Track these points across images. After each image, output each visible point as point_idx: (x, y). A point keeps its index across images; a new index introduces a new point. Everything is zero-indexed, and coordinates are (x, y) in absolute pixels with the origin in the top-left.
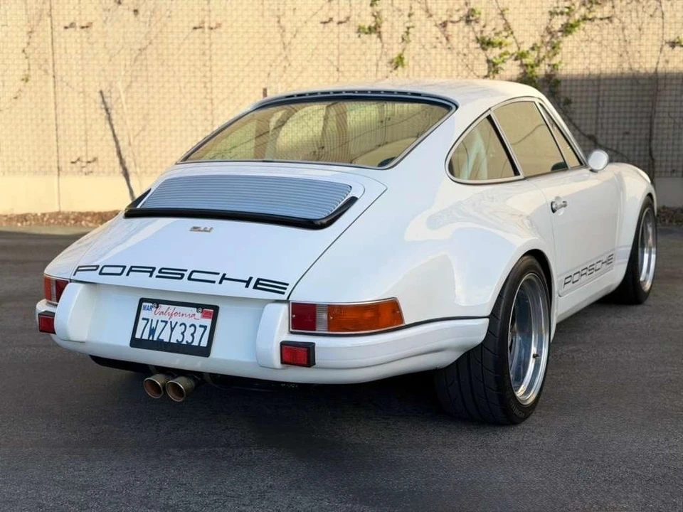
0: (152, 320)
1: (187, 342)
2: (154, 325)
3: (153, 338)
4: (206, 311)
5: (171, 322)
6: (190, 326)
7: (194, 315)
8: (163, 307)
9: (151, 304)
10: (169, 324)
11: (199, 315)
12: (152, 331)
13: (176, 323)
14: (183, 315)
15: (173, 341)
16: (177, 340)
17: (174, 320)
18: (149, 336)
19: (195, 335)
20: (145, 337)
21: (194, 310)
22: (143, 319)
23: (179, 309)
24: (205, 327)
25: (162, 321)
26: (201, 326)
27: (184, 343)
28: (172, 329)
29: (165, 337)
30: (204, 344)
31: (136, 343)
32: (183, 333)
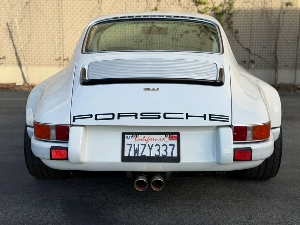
0: (134, 145)
1: (163, 155)
2: (136, 147)
3: (138, 155)
4: (172, 136)
5: (149, 145)
6: (163, 146)
7: (164, 139)
8: (141, 137)
9: (132, 135)
10: (147, 146)
11: (167, 139)
12: (136, 151)
13: (153, 145)
14: (156, 140)
15: (153, 155)
16: (156, 155)
17: (150, 143)
18: (135, 155)
19: (167, 150)
20: (132, 154)
21: (163, 136)
22: (128, 144)
23: (152, 136)
24: (173, 145)
25: (142, 145)
26: (170, 145)
27: (161, 156)
28: (151, 149)
29: (147, 153)
30: (175, 154)
31: (125, 159)
32: (159, 150)
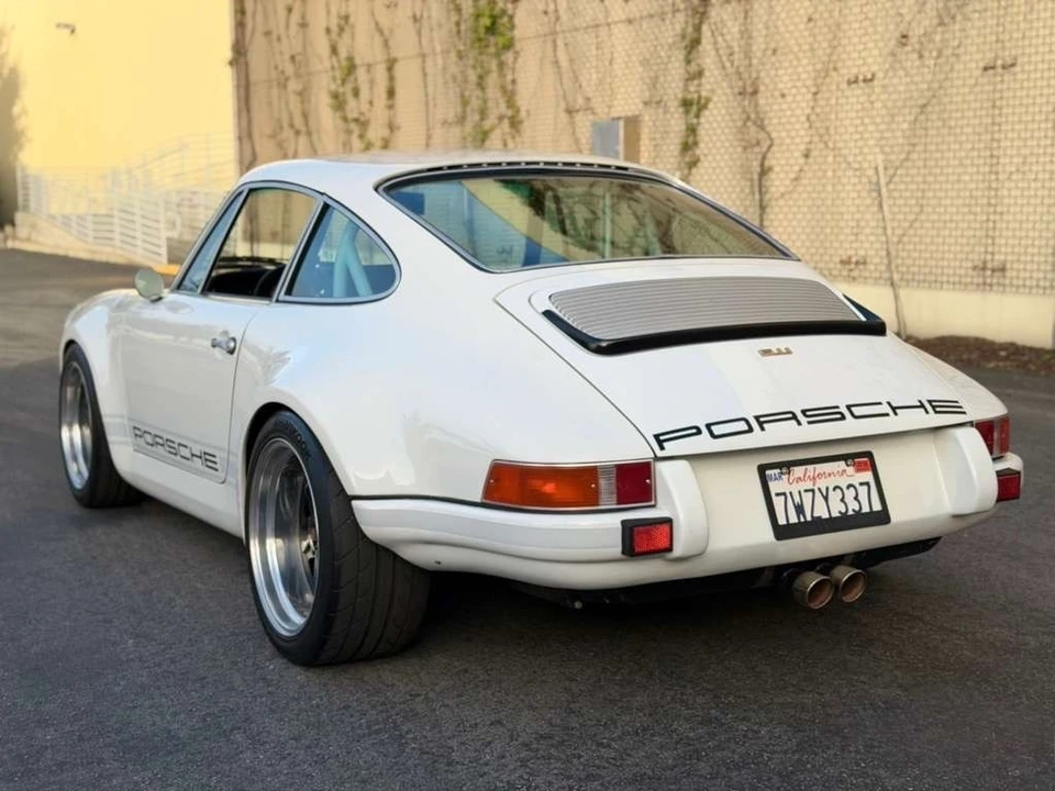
0: (791, 493)
1: (854, 510)
2: (797, 500)
3: (805, 518)
4: (859, 463)
5: (819, 489)
6: (834, 489)
7: (844, 471)
8: (798, 471)
9: (779, 471)
10: (817, 491)
11: (851, 470)
12: (800, 509)
13: (827, 489)
14: (830, 475)
15: (835, 514)
16: (840, 512)
17: (822, 484)
18: (799, 518)
19: (859, 498)
20: (793, 519)
21: (842, 463)
22: (777, 495)
23: (821, 468)
24: (867, 484)
25: (806, 491)
26: (861, 484)
27: (850, 512)
28: (826, 498)
29: (822, 512)
30: (877, 507)
31: (782, 532)
32: (842, 500)
